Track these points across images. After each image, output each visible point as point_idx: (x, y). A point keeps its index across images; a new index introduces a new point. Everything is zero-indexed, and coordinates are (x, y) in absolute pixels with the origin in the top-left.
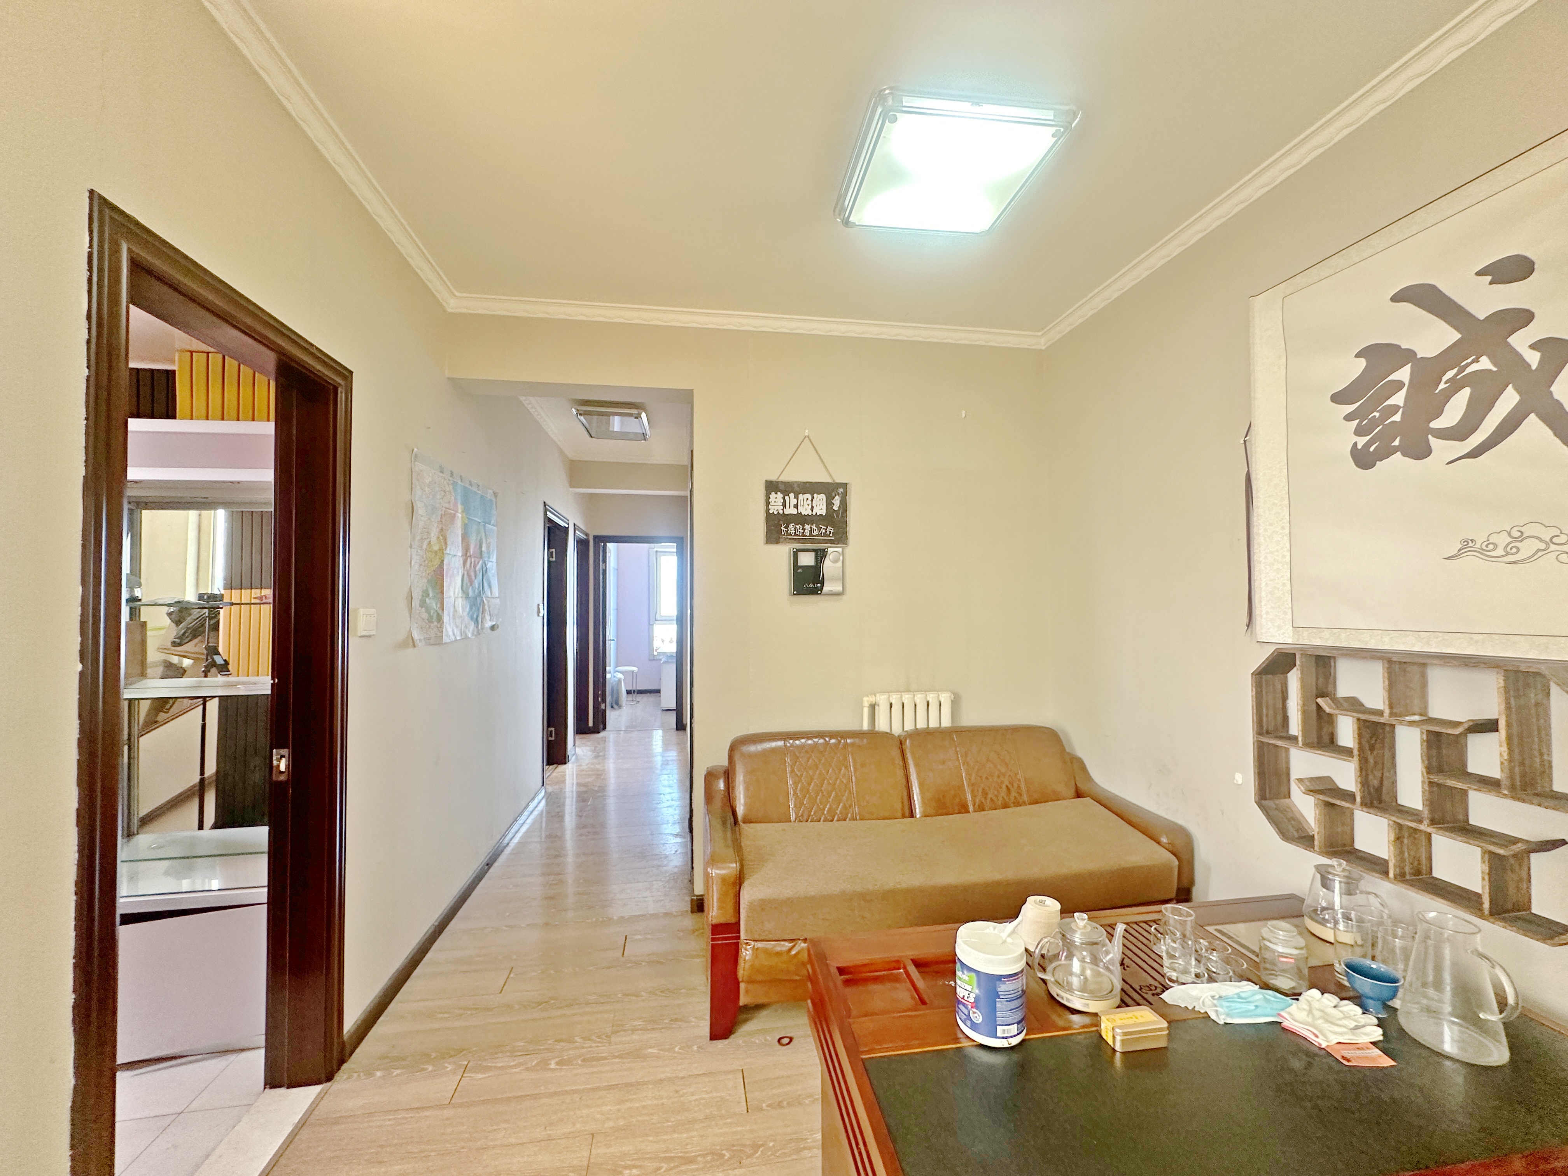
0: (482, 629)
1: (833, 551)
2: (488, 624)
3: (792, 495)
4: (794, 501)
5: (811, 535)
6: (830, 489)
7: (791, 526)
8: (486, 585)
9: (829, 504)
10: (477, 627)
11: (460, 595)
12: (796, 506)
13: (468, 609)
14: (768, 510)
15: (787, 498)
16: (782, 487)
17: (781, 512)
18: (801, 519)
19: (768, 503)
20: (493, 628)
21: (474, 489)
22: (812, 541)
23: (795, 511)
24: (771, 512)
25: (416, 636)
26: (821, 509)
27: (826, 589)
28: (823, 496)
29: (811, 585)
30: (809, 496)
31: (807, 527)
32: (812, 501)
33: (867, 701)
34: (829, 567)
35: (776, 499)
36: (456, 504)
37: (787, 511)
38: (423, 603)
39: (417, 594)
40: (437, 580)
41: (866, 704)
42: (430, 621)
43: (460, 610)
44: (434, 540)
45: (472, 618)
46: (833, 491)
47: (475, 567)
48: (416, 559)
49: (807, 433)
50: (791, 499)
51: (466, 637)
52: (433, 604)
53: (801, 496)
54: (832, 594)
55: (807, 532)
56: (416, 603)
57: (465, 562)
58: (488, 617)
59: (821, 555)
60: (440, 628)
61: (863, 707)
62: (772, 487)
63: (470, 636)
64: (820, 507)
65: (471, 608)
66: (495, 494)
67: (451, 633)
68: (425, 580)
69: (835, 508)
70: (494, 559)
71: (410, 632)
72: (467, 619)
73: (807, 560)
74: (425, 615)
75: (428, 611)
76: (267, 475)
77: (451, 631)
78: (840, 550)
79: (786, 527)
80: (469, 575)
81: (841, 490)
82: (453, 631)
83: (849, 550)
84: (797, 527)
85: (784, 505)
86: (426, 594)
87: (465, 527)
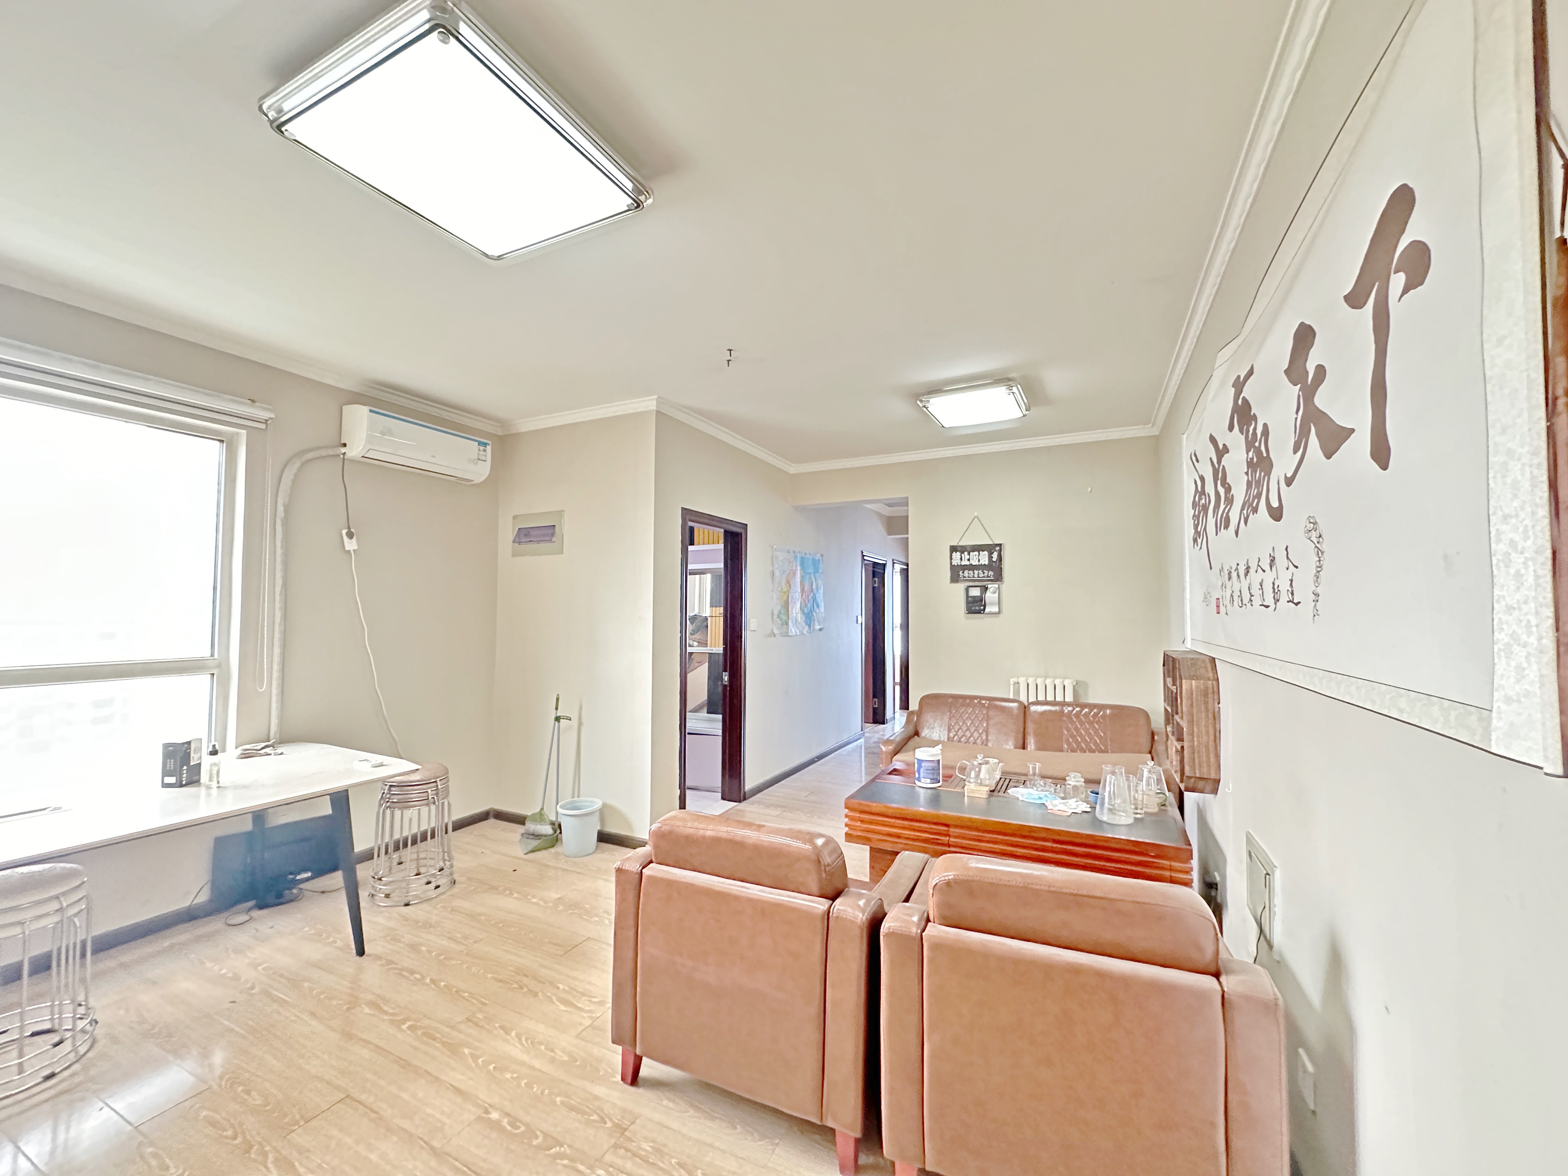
0: (813, 630)
1: (992, 587)
2: (817, 627)
3: (966, 553)
4: (967, 557)
5: (978, 577)
6: (990, 548)
7: (966, 572)
8: (815, 606)
9: (990, 557)
10: (810, 629)
11: (800, 612)
12: (969, 560)
13: (804, 619)
14: (951, 563)
15: (963, 555)
16: (959, 549)
17: (959, 564)
18: (972, 567)
19: (951, 559)
20: (821, 630)
21: (808, 556)
22: (979, 581)
23: (968, 563)
24: (953, 564)
25: (776, 631)
26: (985, 560)
27: (987, 610)
28: (986, 553)
29: (977, 608)
30: (977, 553)
31: (976, 572)
32: (979, 556)
33: (1012, 681)
34: (990, 596)
35: (956, 555)
36: (796, 566)
37: (963, 563)
38: (779, 616)
39: (776, 612)
40: (786, 605)
41: (1012, 683)
42: (782, 625)
43: (800, 620)
44: (784, 587)
45: (806, 624)
46: (992, 549)
47: (808, 597)
48: (775, 596)
49: (976, 514)
50: (966, 555)
51: (803, 634)
52: (784, 617)
53: (971, 554)
54: (991, 613)
55: (976, 575)
56: (775, 617)
57: (802, 595)
58: (817, 624)
59: (985, 589)
60: (788, 629)
61: (1010, 685)
62: (953, 549)
63: (805, 633)
64: (984, 558)
65: (806, 619)
66: (822, 555)
67: (793, 631)
68: (780, 606)
69: (994, 559)
70: (821, 591)
71: (772, 630)
72: (804, 624)
73: (975, 592)
74: (780, 622)
75: (781, 620)
76: (722, 565)
77: (793, 630)
78: (996, 586)
79: (963, 573)
80: (804, 601)
81: (998, 548)
82: (795, 630)
83: (1004, 587)
84: (970, 572)
85: (961, 559)
86: (780, 612)
87: (802, 577)
